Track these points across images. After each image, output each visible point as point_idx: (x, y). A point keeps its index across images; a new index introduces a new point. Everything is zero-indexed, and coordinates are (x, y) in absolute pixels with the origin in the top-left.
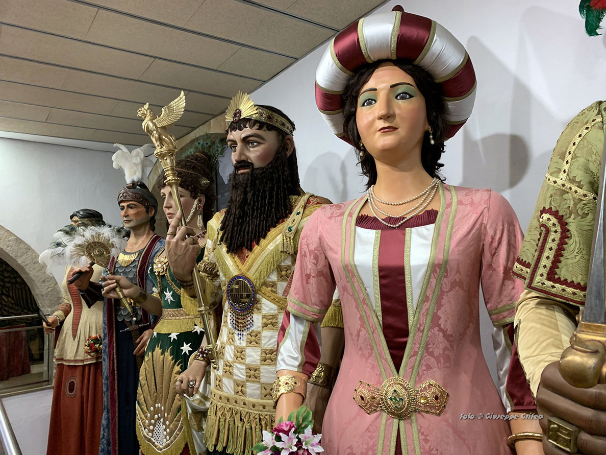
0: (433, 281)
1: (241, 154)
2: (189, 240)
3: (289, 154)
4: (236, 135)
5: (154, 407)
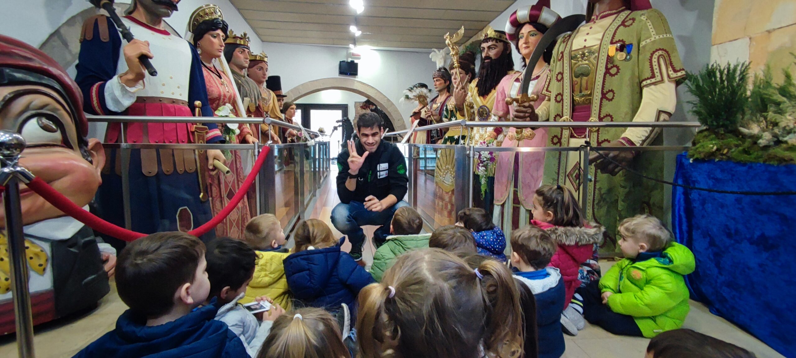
1: (487, 53)
2: (463, 90)
3: (508, 52)
4: (485, 45)
5: (446, 168)
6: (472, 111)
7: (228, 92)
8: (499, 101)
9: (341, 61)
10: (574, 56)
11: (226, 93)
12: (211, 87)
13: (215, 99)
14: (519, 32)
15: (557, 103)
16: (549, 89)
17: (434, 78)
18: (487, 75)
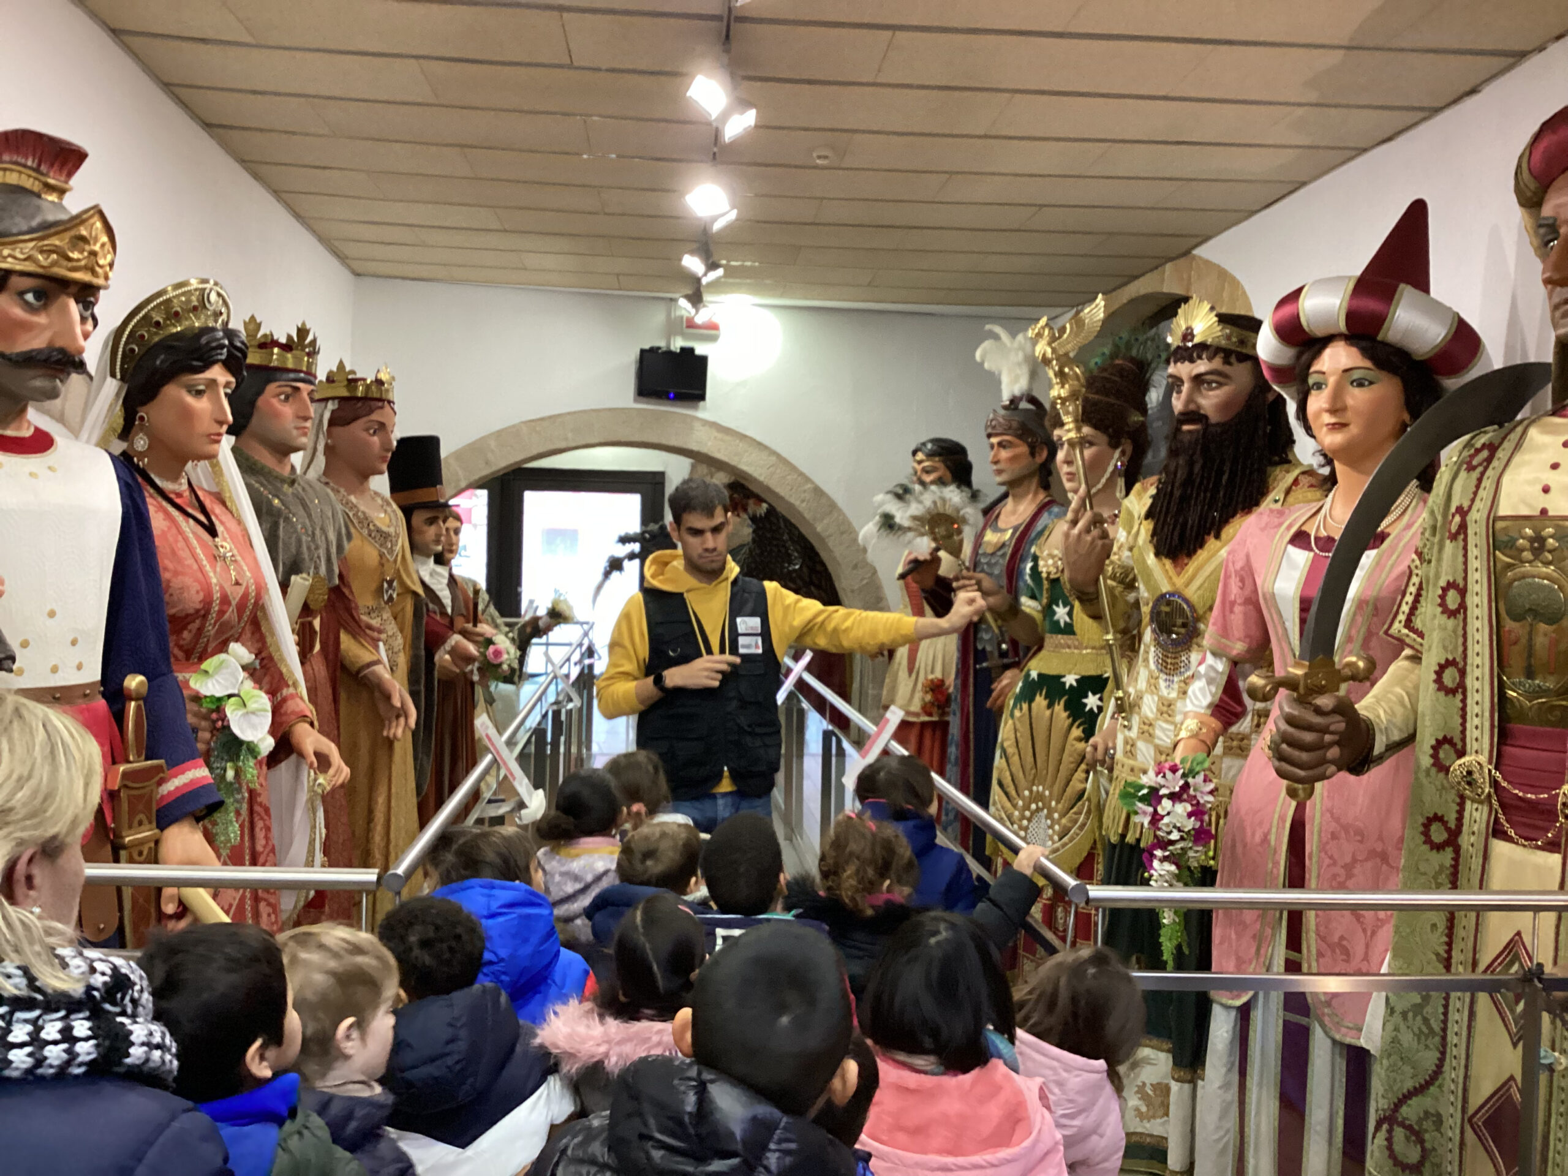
0: (1359, 619)
1: (1190, 400)
2: (1095, 532)
4: (1182, 369)
5: (1031, 791)
6: (1131, 597)
7: (237, 583)
8: (1233, 604)
9: (647, 347)
10: (1505, 539)
11: (229, 590)
12: (176, 573)
13: (187, 615)
14: (1309, 366)
15: (1442, 694)
16: (1418, 623)
17: (989, 436)
18: (1188, 482)
